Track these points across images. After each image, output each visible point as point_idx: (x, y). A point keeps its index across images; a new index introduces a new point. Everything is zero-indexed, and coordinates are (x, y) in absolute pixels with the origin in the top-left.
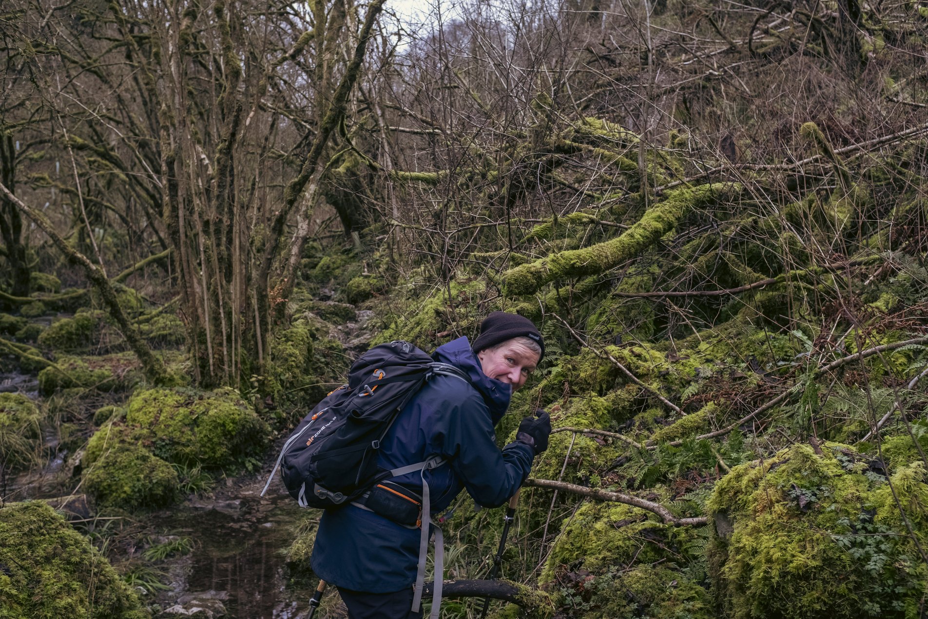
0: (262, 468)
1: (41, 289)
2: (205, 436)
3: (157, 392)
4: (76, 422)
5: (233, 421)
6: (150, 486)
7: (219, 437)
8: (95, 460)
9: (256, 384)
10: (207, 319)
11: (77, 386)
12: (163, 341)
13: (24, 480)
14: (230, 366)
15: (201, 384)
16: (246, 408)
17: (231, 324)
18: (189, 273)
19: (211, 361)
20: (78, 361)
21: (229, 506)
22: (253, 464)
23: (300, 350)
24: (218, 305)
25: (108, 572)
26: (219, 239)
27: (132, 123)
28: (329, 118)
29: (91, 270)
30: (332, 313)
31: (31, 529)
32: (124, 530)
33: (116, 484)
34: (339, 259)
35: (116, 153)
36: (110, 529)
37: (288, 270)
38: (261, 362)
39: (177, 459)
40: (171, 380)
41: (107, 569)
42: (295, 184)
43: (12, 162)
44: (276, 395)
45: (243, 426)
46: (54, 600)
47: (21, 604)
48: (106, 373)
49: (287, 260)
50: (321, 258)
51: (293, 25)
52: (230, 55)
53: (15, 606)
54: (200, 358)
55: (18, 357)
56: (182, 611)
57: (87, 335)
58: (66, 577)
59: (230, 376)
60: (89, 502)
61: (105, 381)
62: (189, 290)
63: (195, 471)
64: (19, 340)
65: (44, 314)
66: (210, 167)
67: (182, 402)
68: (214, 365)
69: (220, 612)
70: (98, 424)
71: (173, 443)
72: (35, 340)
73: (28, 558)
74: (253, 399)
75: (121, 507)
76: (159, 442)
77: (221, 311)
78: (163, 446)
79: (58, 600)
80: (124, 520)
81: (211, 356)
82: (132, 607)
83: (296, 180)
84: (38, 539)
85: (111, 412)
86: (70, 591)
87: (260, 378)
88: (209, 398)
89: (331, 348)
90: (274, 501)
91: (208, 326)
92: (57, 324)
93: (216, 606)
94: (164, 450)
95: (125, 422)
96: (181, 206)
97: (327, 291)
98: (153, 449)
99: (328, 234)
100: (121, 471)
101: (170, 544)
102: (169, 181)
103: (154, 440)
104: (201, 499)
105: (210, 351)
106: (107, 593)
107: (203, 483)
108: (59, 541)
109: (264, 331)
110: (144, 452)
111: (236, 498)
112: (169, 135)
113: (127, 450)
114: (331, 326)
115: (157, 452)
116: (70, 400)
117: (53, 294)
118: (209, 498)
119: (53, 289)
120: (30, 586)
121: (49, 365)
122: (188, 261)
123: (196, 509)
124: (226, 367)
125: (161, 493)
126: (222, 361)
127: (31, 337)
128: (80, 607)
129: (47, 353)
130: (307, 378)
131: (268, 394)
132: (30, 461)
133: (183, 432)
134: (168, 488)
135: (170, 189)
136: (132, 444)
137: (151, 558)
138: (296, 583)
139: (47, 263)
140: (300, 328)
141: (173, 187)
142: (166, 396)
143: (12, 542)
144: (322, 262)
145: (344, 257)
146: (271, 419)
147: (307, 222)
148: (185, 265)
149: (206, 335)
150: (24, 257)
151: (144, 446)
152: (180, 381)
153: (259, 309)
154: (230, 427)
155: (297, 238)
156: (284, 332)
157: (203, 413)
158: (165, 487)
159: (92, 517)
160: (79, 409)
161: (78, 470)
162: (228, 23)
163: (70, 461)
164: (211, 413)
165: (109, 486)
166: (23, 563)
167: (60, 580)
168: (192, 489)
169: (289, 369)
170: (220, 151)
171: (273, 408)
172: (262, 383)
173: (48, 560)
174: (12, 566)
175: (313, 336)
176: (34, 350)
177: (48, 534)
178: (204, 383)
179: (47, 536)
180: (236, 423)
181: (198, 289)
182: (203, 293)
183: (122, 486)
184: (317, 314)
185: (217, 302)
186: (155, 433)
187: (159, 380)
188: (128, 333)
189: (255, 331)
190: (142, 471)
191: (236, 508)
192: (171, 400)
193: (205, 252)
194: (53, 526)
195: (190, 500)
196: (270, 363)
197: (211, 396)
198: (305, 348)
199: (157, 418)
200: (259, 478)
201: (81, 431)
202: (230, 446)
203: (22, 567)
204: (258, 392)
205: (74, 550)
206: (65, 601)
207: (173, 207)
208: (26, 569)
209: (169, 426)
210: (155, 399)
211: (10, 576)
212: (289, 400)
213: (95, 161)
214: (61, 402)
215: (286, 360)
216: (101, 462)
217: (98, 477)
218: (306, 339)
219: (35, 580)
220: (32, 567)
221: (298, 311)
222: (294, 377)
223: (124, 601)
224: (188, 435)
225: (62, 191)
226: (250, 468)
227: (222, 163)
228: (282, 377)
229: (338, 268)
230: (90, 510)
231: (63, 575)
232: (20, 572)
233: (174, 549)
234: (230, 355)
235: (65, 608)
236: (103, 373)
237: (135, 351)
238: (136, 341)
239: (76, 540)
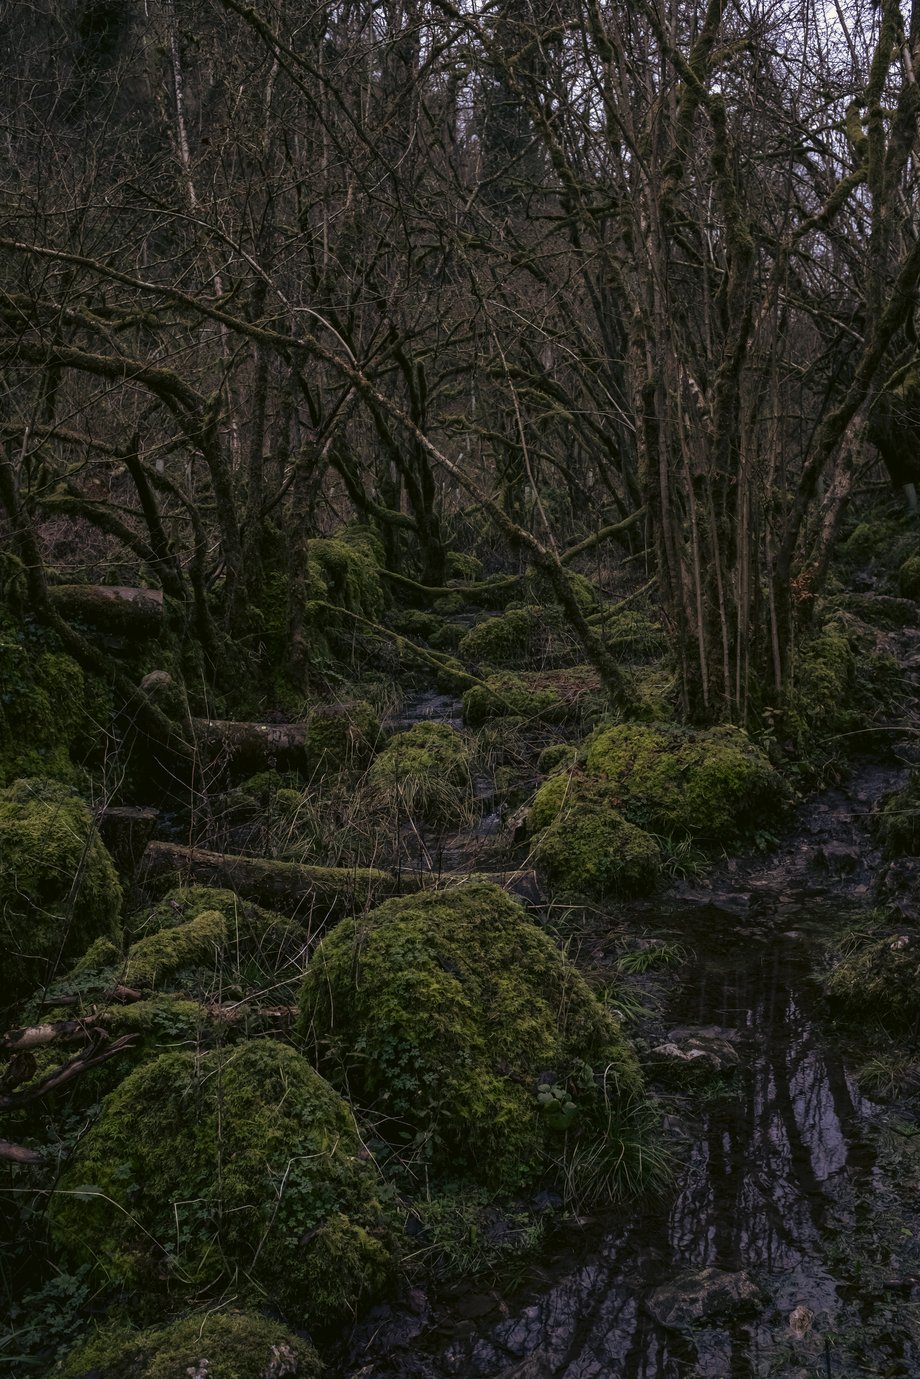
0: (780, 847)
1: (458, 574)
2: (699, 796)
3: (629, 729)
4: (515, 765)
5: (739, 776)
6: (622, 864)
7: (718, 799)
8: (546, 823)
9: (771, 721)
10: (700, 624)
11: (514, 713)
12: (626, 651)
13: (452, 843)
14: (733, 694)
15: (689, 718)
16: (757, 756)
17: (736, 631)
18: (675, 555)
19: (705, 685)
20: (514, 679)
21: (734, 901)
22: (766, 840)
23: (836, 671)
24: (717, 604)
25: (580, 989)
26: (719, 506)
27: (579, 336)
28: (891, 312)
29: (540, 553)
30: (879, 613)
31: (483, 921)
32: (588, 924)
33: (576, 859)
34: (883, 527)
35: (555, 380)
36: (569, 921)
37: (819, 549)
38: (779, 688)
39: (657, 827)
40: (648, 711)
41: (580, 986)
42: (836, 419)
43: (423, 402)
44: (800, 738)
45: (754, 784)
46: (515, 1021)
47: (475, 1021)
48: (552, 696)
49: (816, 533)
50: (855, 526)
51: (811, 167)
52: (737, 226)
53: (469, 1021)
54: (690, 681)
55: (434, 671)
56: (677, 1052)
57: (522, 641)
58: (529, 991)
59: (733, 709)
60: (540, 881)
61: (550, 708)
62: (673, 580)
63: (682, 845)
64: (434, 646)
65: (463, 610)
66: (700, 396)
67: (665, 744)
68: (709, 691)
69: (731, 1061)
70: (545, 770)
71: (653, 804)
72: (455, 647)
73: (480, 960)
74: (767, 743)
75: (581, 892)
76: (633, 801)
77: (722, 612)
78: (638, 807)
79: (519, 1021)
80: (587, 910)
81: (705, 677)
82: (613, 1042)
83: (837, 412)
84: (492, 935)
85: (563, 753)
86: (534, 1011)
87: (777, 712)
88: (703, 741)
89: (883, 668)
90: (799, 898)
91: (701, 634)
92: (483, 626)
93: (725, 1050)
94: (639, 813)
95: (584, 771)
96: (663, 458)
97: (865, 576)
98: (624, 811)
99: (864, 488)
100: (582, 841)
101: (652, 951)
102: (646, 421)
103: (626, 798)
104: (693, 888)
105: (704, 671)
106: (580, 1018)
107: (695, 864)
108: (518, 940)
109: (784, 641)
110: (614, 815)
111: (743, 890)
112: (644, 354)
113: (591, 812)
114: (879, 634)
115: (630, 816)
116: (507, 733)
117: (473, 582)
118: (703, 887)
119: (474, 576)
120: (485, 998)
121: (476, 684)
122: (673, 538)
123: (686, 902)
124: (727, 695)
125: (636, 875)
126: (721, 687)
127: (449, 642)
128: (547, 1034)
129: (472, 666)
130: (846, 715)
131: (789, 737)
132: (458, 816)
133: (666, 789)
134: (647, 868)
135: (647, 434)
136: (595, 802)
137: (627, 969)
138: (840, 1028)
139: (465, 540)
140: (833, 637)
141: (652, 430)
142: (642, 735)
143: (461, 936)
144: (857, 532)
145: (891, 523)
146: (792, 773)
147: (848, 475)
148: (668, 544)
149: (698, 647)
150: (438, 532)
151: (613, 807)
152: (660, 714)
153: (776, 608)
154: (735, 784)
155: (832, 500)
156: (811, 644)
157: (696, 762)
158: (643, 867)
159: (544, 903)
160: (518, 747)
161: (522, 834)
162: (732, 180)
163: (510, 820)
164: (707, 762)
165: (566, 860)
166: (476, 966)
167: (521, 994)
168: (679, 873)
169: (820, 699)
170: (722, 375)
171: (796, 758)
172: (779, 720)
173: (505, 964)
174: (463, 968)
175: (854, 649)
176: (454, 661)
177: (505, 929)
178: (694, 718)
179: (503, 932)
180: (743, 779)
181: (686, 580)
182: (694, 584)
183: (584, 863)
184: (856, 614)
185: (715, 598)
186: (626, 788)
187: (633, 712)
188: (589, 643)
189: (771, 642)
190: (610, 843)
191: (744, 905)
192: (648, 742)
193: (698, 524)
194: (510, 919)
195: (677, 888)
196: (791, 690)
197: (707, 737)
198: (843, 667)
199: (629, 767)
200: (776, 861)
201: (522, 778)
202: (734, 812)
203: (474, 971)
204: (772, 734)
205: (537, 955)
206: (526, 1024)
207: (652, 459)
208: (479, 975)
209: (648, 778)
210: (626, 739)
211: (461, 981)
212: (819, 746)
213: (527, 393)
214: (495, 735)
215: (815, 686)
216: (556, 826)
217: (552, 847)
218: (845, 655)
219: (491, 991)
220: (487, 972)
221: (826, 609)
222: (827, 712)
223: (603, 1032)
224: (674, 793)
225: (483, 438)
226: (762, 846)
227: (725, 392)
228: (809, 712)
229: (881, 540)
230: (541, 893)
231: (524, 987)
232: (473, 977)
233: (658, 959)
234: (733, 677)
235: (529, 1033)
236: (547, 697)
237: (598, 670)
238: (600, 654)
239: (539, 940)
